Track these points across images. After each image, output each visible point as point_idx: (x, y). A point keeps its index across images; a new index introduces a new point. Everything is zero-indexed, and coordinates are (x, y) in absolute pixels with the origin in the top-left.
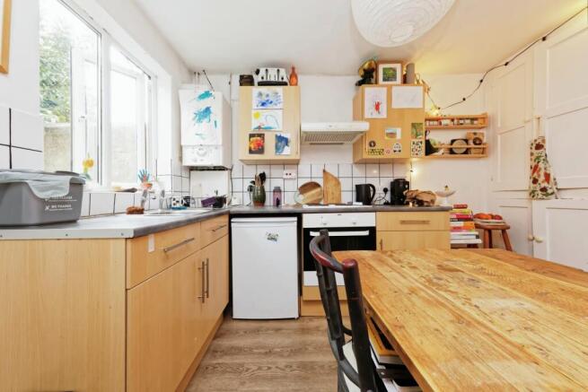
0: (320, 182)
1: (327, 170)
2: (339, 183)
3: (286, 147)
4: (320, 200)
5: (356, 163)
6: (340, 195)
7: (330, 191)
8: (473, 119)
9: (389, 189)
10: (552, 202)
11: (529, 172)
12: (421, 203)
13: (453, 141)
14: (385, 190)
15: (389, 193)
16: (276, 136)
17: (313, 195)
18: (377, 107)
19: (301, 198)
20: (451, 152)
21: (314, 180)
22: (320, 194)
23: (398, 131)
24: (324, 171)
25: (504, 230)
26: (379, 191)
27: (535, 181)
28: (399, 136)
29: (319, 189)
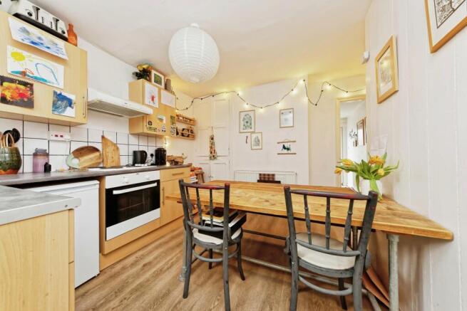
0: (99, 146)
1: (106, 136)
2: (118, 148)
3: (69, 108)
4: (100, 163)
5: (131, 134)
6: (119, 158)
7: (110, 155)
8: (191, 120)
9: (154, 154)
10: (215, 161)
11: (209, 149)
12: (176, 163)
13: (183, 129)
14: (152, 155)
15: (154, 157)
16: (55, 93)
17: (91, 159)
18: (153, 98)
19: (75, 162)
20: (183, 135)
21: (90, 144)
22: (99, 158)
23: (164, 118)
24: (103, 137)
25: (202, 175)
26: (149, 156)
27: (211, 153)
28: (164, 122)
29: (97, 154)
